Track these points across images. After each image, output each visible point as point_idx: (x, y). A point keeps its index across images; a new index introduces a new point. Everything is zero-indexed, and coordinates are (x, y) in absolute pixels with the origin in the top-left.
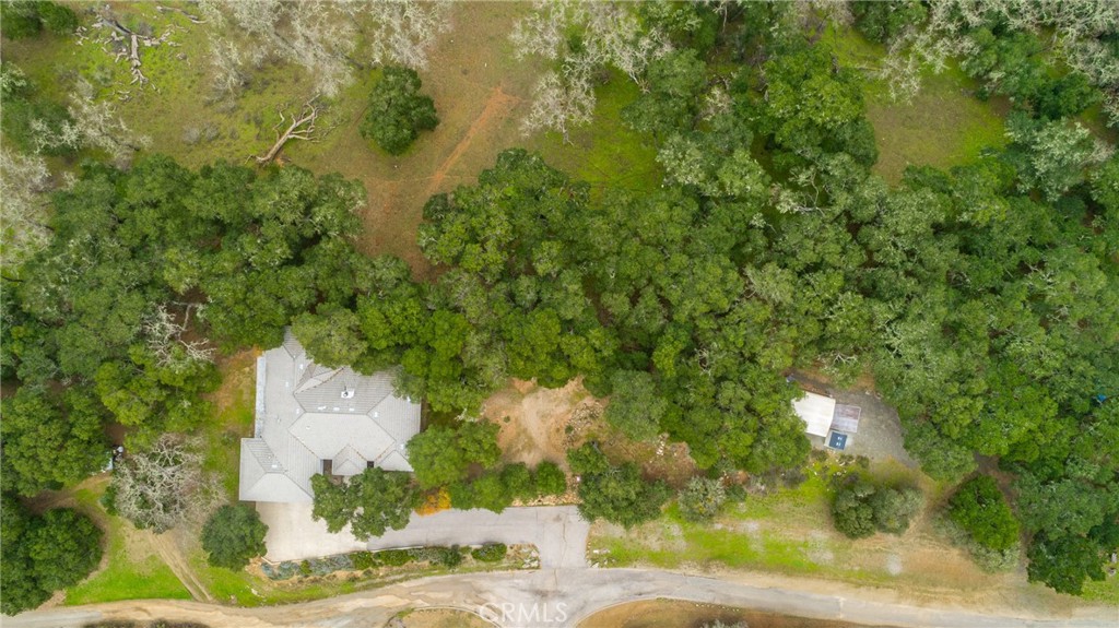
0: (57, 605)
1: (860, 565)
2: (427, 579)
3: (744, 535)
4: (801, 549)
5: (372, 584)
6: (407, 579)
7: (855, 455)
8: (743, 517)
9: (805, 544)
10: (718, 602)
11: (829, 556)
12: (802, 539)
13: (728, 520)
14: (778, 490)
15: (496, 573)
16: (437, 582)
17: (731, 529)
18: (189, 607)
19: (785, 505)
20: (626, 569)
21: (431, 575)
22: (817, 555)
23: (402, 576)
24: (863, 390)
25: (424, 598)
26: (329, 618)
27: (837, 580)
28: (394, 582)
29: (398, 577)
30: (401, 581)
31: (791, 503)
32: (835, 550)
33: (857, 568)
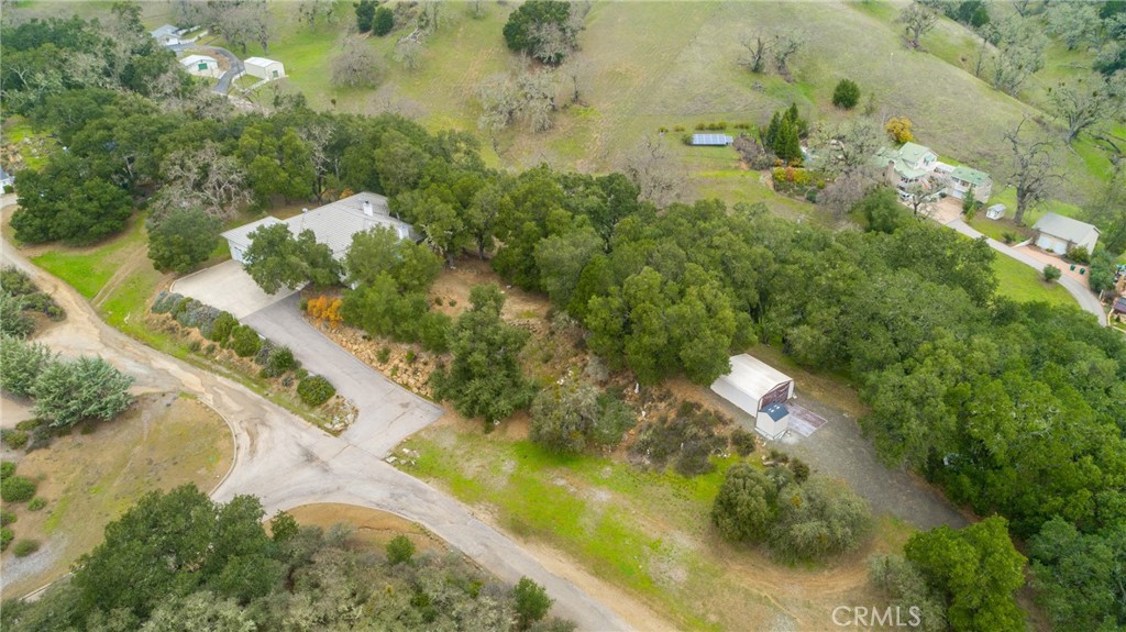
0: (29, 257)
1: (721, 614)
2: (240, 387)
3: (583, 503)
4: (646, 549)
5: (200, 363)
6: (227, 376)
7: (791, 457)
8: (598, 483)
9: (654, 546)
10: (480, 561)
11: (680, 575)
12: (655, 536)
13: (577, 480)
14: (665, 470)
15: (297, 418)
16: (243, 394)
17: (572, 489)
18: (80, 304)
19: (662, 490)
20: (416, 480)
21: (248, 386)
22: (664, 566)
23: (228, 372)
24: (841, 412)
25: (217, 395)
26: (136, 361)
27: (670, 619)
28: (217, 372)
29: (224, 370)
30: (221, 374)
31: (671, 491)
32: (694, 570)
33: (713, 618)
